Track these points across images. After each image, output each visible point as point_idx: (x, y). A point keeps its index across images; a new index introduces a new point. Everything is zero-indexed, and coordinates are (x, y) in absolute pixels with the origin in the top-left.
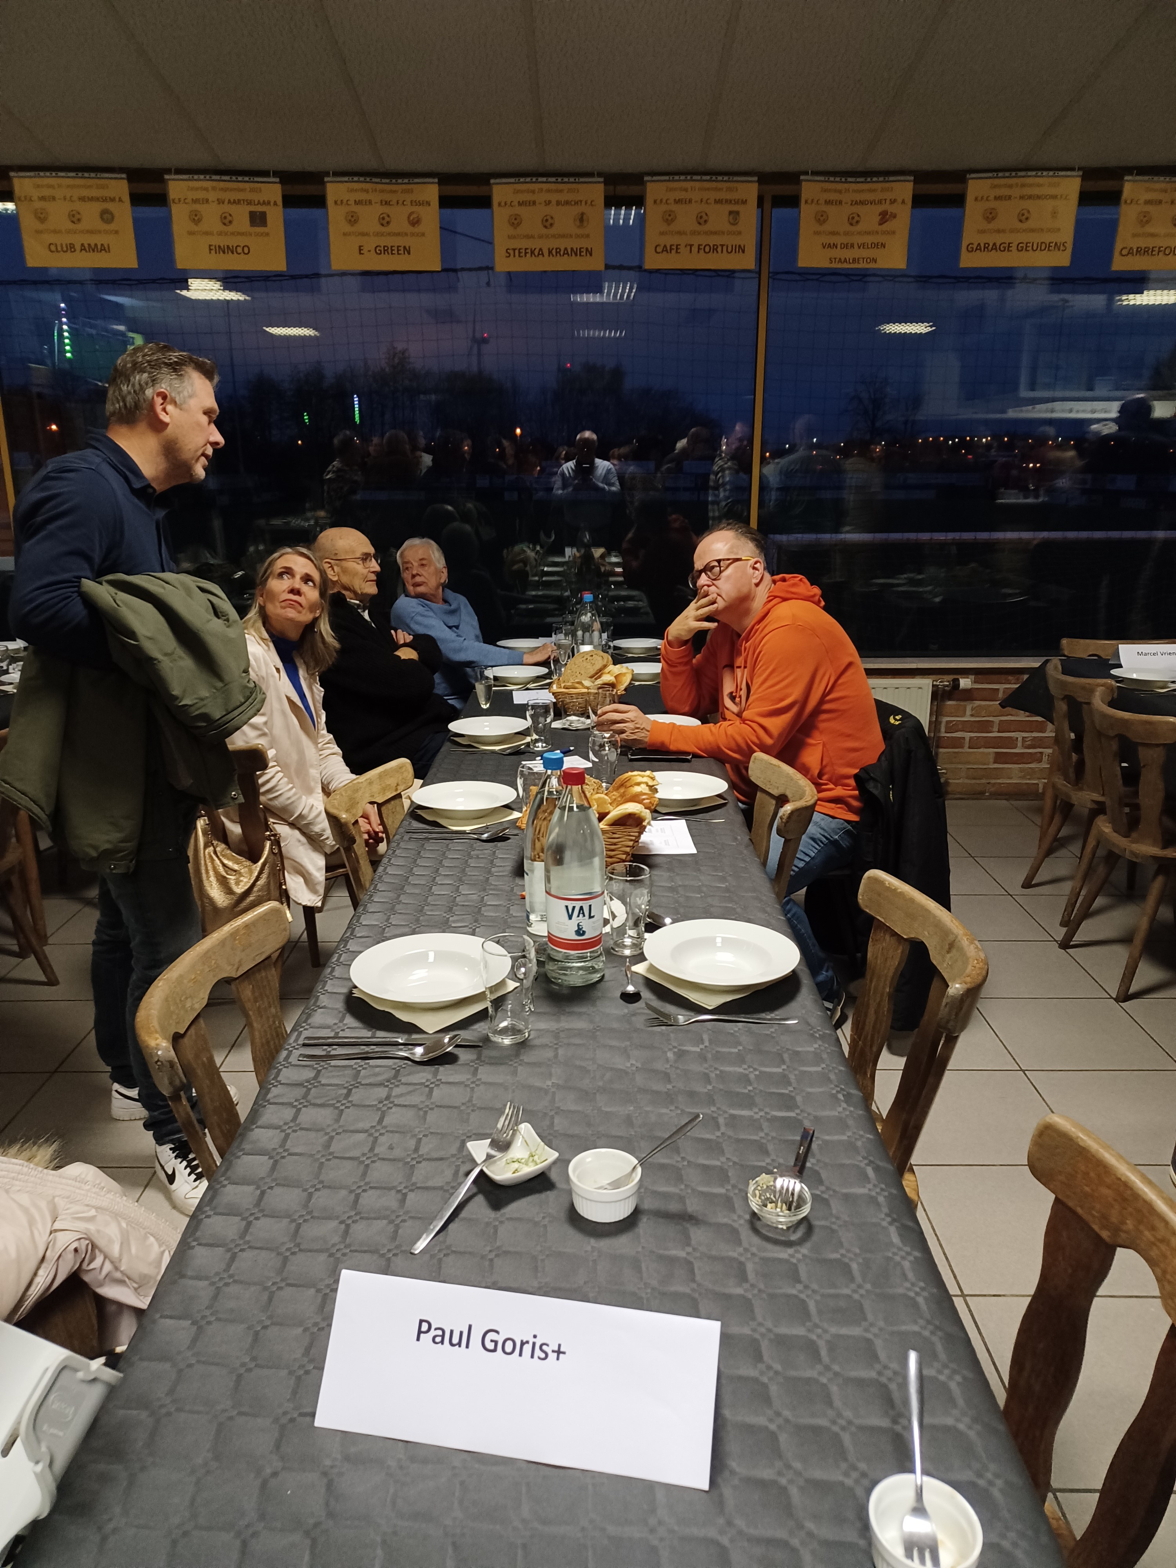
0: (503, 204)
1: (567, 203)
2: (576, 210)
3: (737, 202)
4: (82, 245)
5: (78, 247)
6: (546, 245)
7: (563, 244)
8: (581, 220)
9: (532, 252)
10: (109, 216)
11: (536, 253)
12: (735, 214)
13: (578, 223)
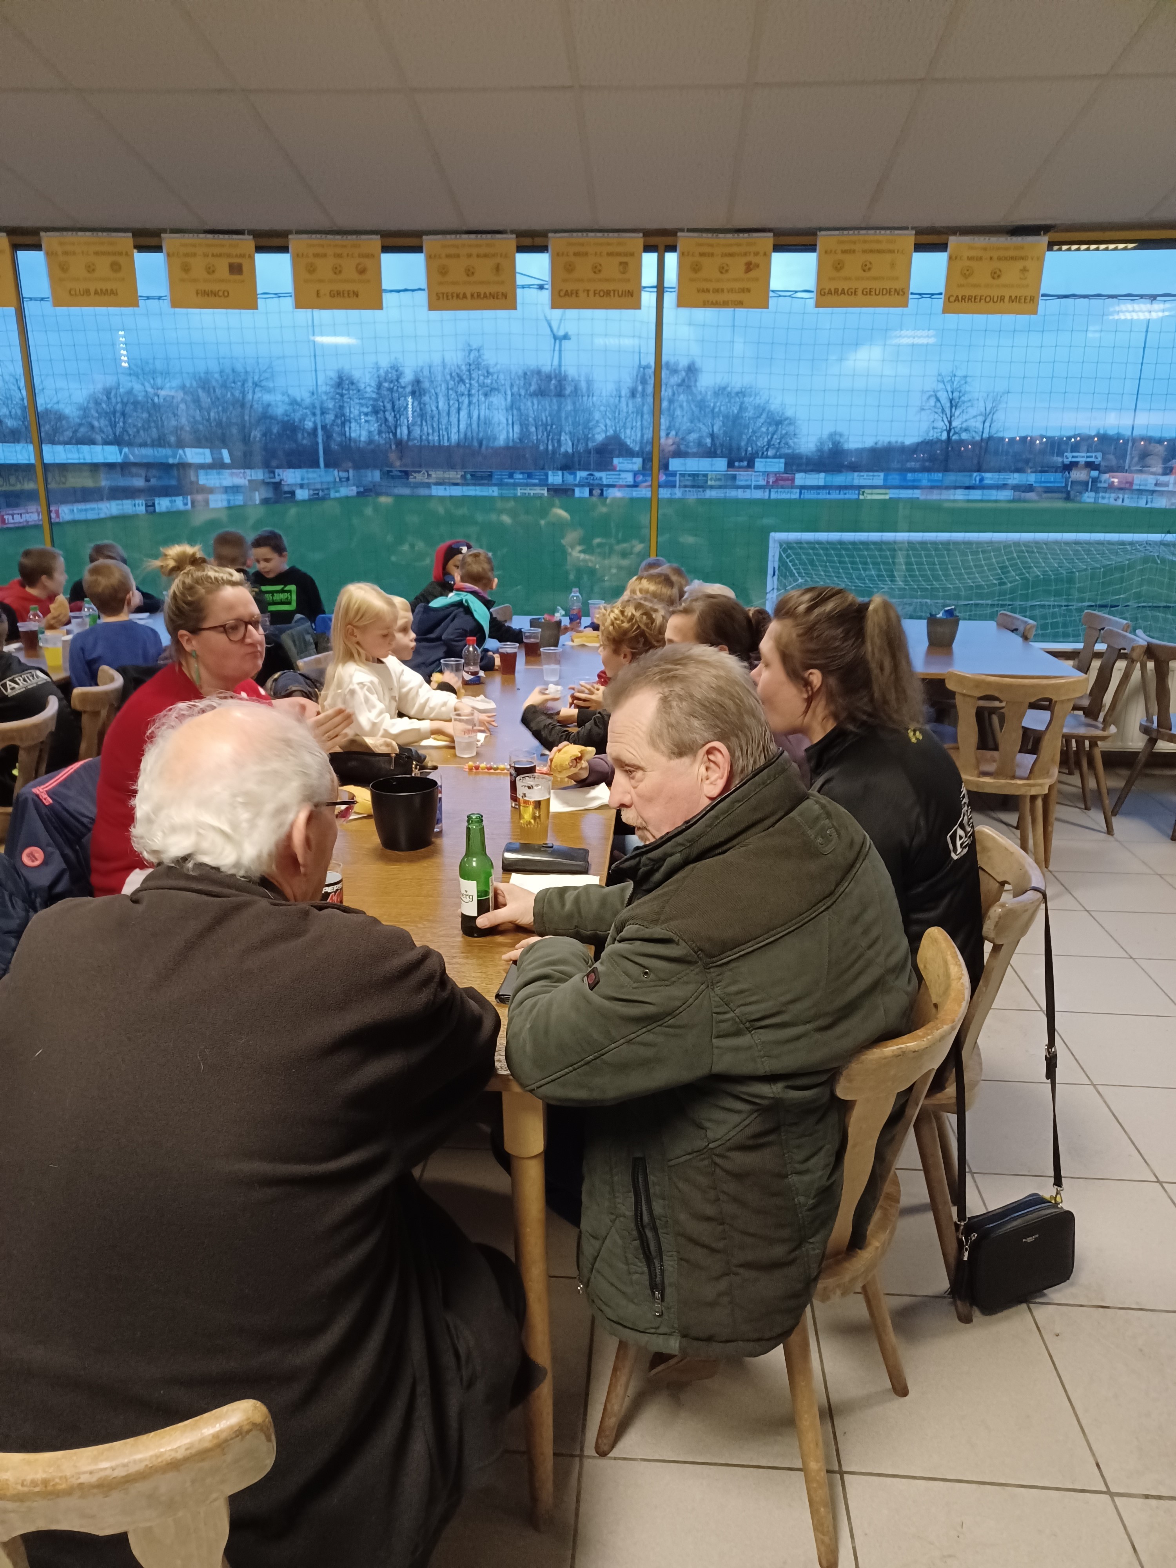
1: (486, 256)
5: (92, 292)
6: (469, 290)
7: (482, 289)
9: (458, 296)
10: (117, 267)
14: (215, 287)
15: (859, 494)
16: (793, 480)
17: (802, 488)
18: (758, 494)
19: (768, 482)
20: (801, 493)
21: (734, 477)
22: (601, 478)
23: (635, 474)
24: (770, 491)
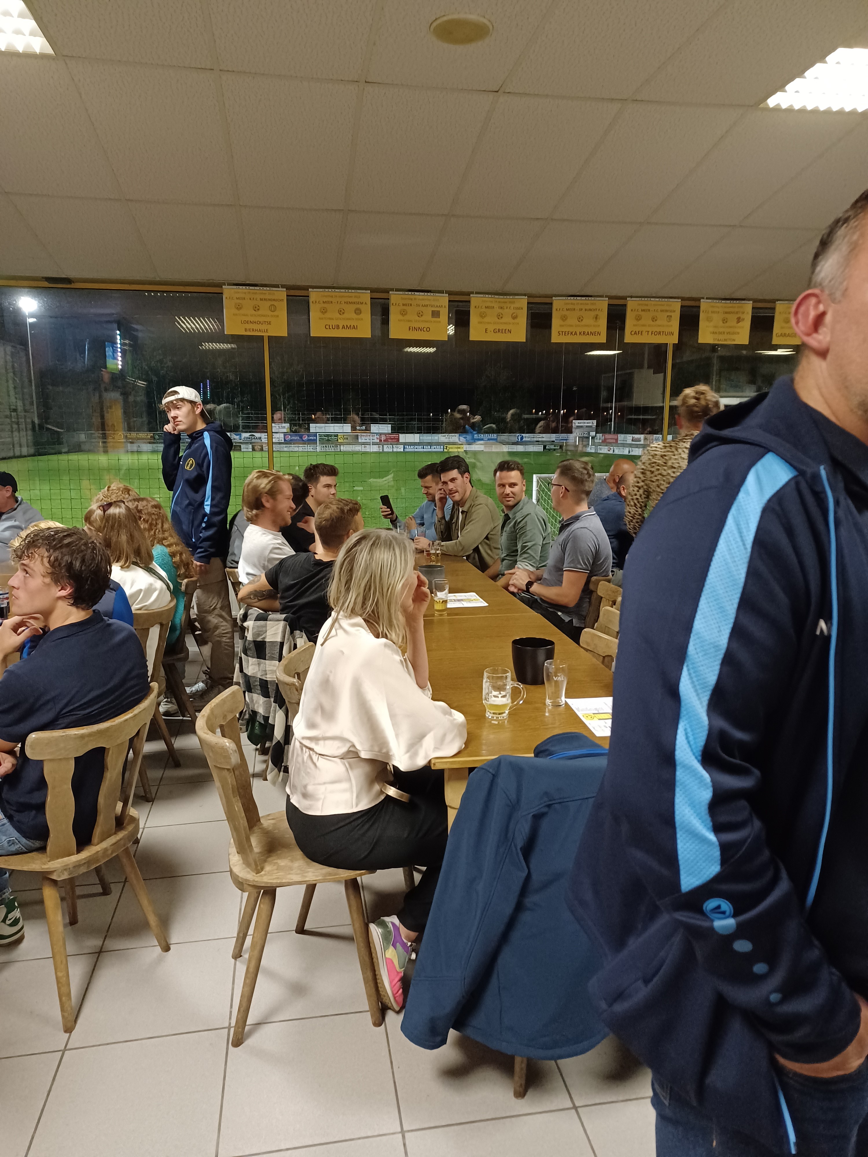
0: (558, 310)
1: (590, 310)
2: (593, 313)
3: (671, 311)
4: (344, 326)
5: (341, 327)
6: (578, 330)
7: (587, 329)
8: (596, 318)
9: (571, 333)
10: (359, 312)
11: (573, 334)
12: (670, 317)
13: (595, 319)
14: (421, 325)
15: (444, 448)
16: (398, 439)
17: (405, 444)
18: (375, 449)
19: (381, 441)
20: (404, 448)
21: (357, 437)
22: (260, 438)
23: (285, 434)
24: (383, 446)
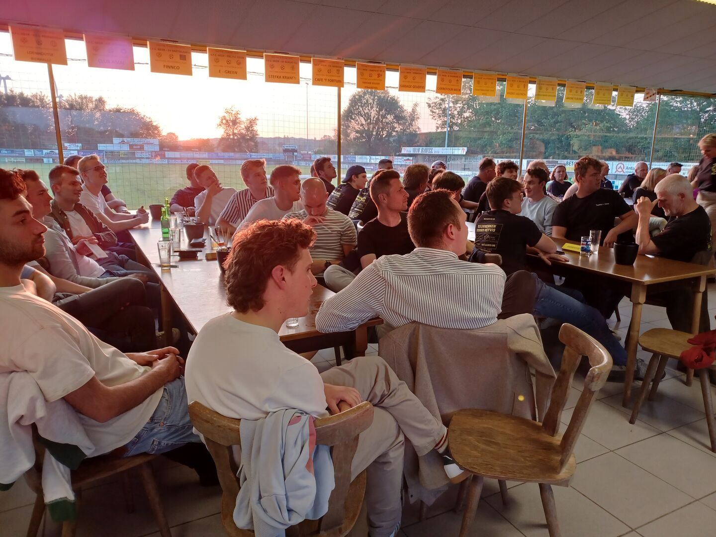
1: (289, 62)
2: (291, 65)
3: (339, 67)
6: (282, 75)
7: (287, 75)
8: (293, 68)
9: (277, 77)
12: (338, 71)
14: (173, 64)
16: (164, 155)
17: (168, 158)
19: (152, 156)
20: (168, 161)
